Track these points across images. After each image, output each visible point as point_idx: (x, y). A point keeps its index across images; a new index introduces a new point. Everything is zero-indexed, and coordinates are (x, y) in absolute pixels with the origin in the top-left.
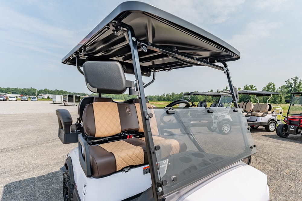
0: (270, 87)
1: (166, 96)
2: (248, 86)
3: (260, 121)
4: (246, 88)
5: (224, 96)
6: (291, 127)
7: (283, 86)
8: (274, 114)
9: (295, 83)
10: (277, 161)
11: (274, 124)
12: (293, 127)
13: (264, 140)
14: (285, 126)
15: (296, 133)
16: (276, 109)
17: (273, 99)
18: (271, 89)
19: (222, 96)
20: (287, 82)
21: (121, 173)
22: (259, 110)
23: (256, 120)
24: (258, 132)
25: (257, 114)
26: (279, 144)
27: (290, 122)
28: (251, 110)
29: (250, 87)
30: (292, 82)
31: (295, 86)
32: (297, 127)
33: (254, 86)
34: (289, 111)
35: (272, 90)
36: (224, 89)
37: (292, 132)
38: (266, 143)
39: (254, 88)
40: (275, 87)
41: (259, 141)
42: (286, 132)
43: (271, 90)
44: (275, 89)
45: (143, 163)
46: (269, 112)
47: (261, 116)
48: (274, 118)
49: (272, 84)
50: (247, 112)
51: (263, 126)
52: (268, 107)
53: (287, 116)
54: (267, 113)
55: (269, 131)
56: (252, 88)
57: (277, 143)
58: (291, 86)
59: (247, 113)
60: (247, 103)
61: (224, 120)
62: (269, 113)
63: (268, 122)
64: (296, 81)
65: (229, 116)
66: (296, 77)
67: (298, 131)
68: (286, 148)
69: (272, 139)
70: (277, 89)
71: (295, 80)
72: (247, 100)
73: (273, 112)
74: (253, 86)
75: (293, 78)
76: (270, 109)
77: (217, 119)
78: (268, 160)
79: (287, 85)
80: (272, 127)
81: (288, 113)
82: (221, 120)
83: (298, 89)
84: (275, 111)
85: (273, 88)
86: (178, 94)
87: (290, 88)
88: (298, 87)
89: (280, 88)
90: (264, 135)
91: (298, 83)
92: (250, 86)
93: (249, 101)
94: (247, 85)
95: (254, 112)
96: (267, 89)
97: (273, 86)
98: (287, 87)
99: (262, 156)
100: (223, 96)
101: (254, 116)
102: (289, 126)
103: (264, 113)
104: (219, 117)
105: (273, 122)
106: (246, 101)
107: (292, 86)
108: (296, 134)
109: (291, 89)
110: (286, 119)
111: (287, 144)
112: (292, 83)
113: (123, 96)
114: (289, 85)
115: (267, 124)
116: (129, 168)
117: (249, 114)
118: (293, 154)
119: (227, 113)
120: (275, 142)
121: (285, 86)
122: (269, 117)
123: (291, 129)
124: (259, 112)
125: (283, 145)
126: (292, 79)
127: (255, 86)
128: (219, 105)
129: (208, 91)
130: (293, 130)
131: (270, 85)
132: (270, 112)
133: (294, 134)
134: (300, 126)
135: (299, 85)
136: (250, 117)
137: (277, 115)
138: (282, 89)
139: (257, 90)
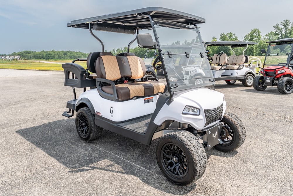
0: (254, 34)
1: (116, 51)
2: (226, 34)
3: (236, 75)
4: (223, 38)
5: (196, 48)
6: (267, 78)
7: (272, 33)
8: (251, 67)
9: (286, 28)
10: (248, 108)
11: (252, 77)
12: (269, 78)
13: (239, 94)
14: (262, 78)
15: (272, 84)
16: (253, 61)
17: (259, 50)
18: (255, 37)
19: (192, 49)
20: (275, 27)
21: (132, 100)
22: (235, 63)
23: (232, 74)
24: (235, 87)
25: (233, 67)
26: (254, 96)
27: (267, 73)
28: (225, 63)
29: (228, 36)
30: (282, 27)
31: (286, 32)
32: (272, 78)
33: (233, 34)
34: (265, 62)
35: (257, 38)
36: (194, 40)
37: (268, 84)
38: (241, 96)
39: (233, 37)
40: (260, 34)
41: (235, 95)
42: (263, 85)
43: (255, 39)
44: (260, 38)
45: (144, 95)
46: (245, 64)
47: (237, 69)
48: (252, 71)
49: (257, 31)
50: (221, 65)
51: (240, 80)
52: (245, 58)
53: (264, 67)
54: (243, 66)
55: (247, 86)
56: (230, 37)
57: (253, 95)
58: (281, 33)
59: (221, 67)
60: (221, 55)
61: (196, 75)
62: (246, 66)
63: (245, 76)
64: (287, 26)
65: (202, 70)
66: (287, 20)
67: (274, 83)
68: (260, 99)
69: (248, 92)
70: (263, 36)
71: (286, 24)
72: (221, 52)
73: (250, 64)
74: (231, 33)
75: (283, 22)
76: (246, 61)
77: (189, 75)
78: (240, 108)
79: (276, 31)
80: (250, 81)
81: (264, 65)
82: (192, 75)
84: (252, 63)
85: (257, 35)
86: (133, 48)
87: (280, 35)
88: (290, 33)
89: (267, 35)
90: (240, 89)
91: (289, 27)
92: (228, 34)
93: (223, 53)
94: (223, 33)
95: (230, 65)
96: (250, 38)
97: (257, 33)
98: (276, 34)
99: (235, 106)
100: (194, 48)
101: (229, 69)
102: (265, 77)
103: (240, 66)
104: (191, 71)
105: (250, 75)
106: (220, 54)
107: (283, 33)
108: (272, 86)
109: (282, 36)
110: (262, 70)
111: (262, 95)
112: (282, 29)
113: (57, 54)
114: (279, 31)
115: (244, 78)
116: (136, 98)
117: (224, 67)
118: (265, 102)
119: (199, 67)
120: (251, 95)
121: (273, 33)
122: (246, 69)
123: (267, 81)
124: (235, 64)
125: (258, 97)
126: (281, 23)
127: (234, 34)
128: (190, 59)
129: (173, 44)
130: (269, 81)
131: (254, 32)
132: (247, 64)
133: (270, 86)
134: (275, 76)
135: (291, 31)
136: (224, 71)
137: (254, 68)
138: (269, 37)
139: (238, 39)
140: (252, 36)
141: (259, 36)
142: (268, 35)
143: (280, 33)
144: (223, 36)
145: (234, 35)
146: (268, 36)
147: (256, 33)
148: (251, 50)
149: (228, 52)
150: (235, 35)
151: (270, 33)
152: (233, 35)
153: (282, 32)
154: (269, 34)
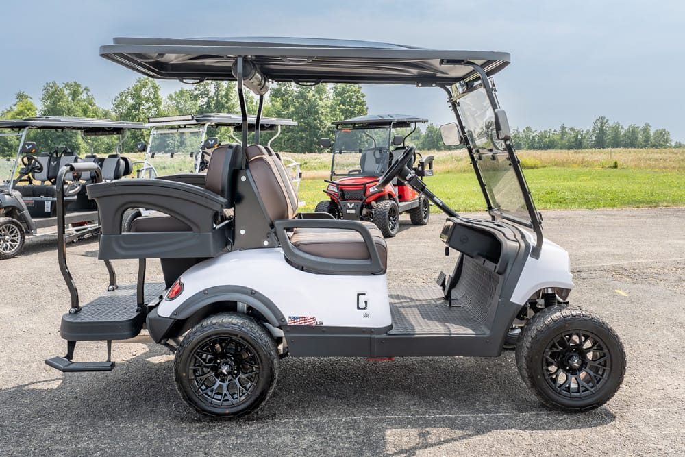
0: (144, 93)
2: (60, 85)
6: (349, 205)
7: (183, 93)
12: (353, 205)
18: (147, 100)
29: (66, 92)
31: (217, 94)
32: (359, 203)
33: (83, 86)
35: (151, 104)
39: (84, 96)
40: (159, 93)
43: (147, 105)
44: (160, 103)
49: (150, 84)
56: (75, 95)
70: (165, 101)
74: (78, 86)
79: (197, 90)
81: (333, 173)
83: (227, 103)
85: (152, 96)
87: (205, 100)
88: (226, 96)
89: (171, 98)
92: (67, 85)
94: (54, 83)
96: (131, 101)
97: (151, 90)
102: (342, 204)
107: (210, 94)
109: (208, 103)
114: (203, 89)
123: (348, 211)
127: (85, 89)
131: (144, 86)
134: (365, 200)
135: (229, 90)
138: (177, 103)
139: (95, 105)
140: (139, 97)
141: (157, 98)
142: (174, 97)
143: (205, 94)
144: (54, 93)
145: (85, 92)
146: (175, 100)
147: (149, 89)
148: (136, 137)
149: (70, 141)
150: (88, 90)
151: (178, 92)
152: (81, 90)
153: (209, 92)
154: (175, 93)
